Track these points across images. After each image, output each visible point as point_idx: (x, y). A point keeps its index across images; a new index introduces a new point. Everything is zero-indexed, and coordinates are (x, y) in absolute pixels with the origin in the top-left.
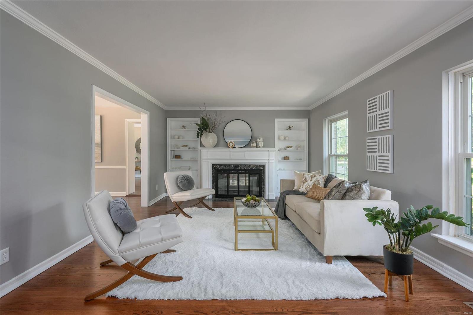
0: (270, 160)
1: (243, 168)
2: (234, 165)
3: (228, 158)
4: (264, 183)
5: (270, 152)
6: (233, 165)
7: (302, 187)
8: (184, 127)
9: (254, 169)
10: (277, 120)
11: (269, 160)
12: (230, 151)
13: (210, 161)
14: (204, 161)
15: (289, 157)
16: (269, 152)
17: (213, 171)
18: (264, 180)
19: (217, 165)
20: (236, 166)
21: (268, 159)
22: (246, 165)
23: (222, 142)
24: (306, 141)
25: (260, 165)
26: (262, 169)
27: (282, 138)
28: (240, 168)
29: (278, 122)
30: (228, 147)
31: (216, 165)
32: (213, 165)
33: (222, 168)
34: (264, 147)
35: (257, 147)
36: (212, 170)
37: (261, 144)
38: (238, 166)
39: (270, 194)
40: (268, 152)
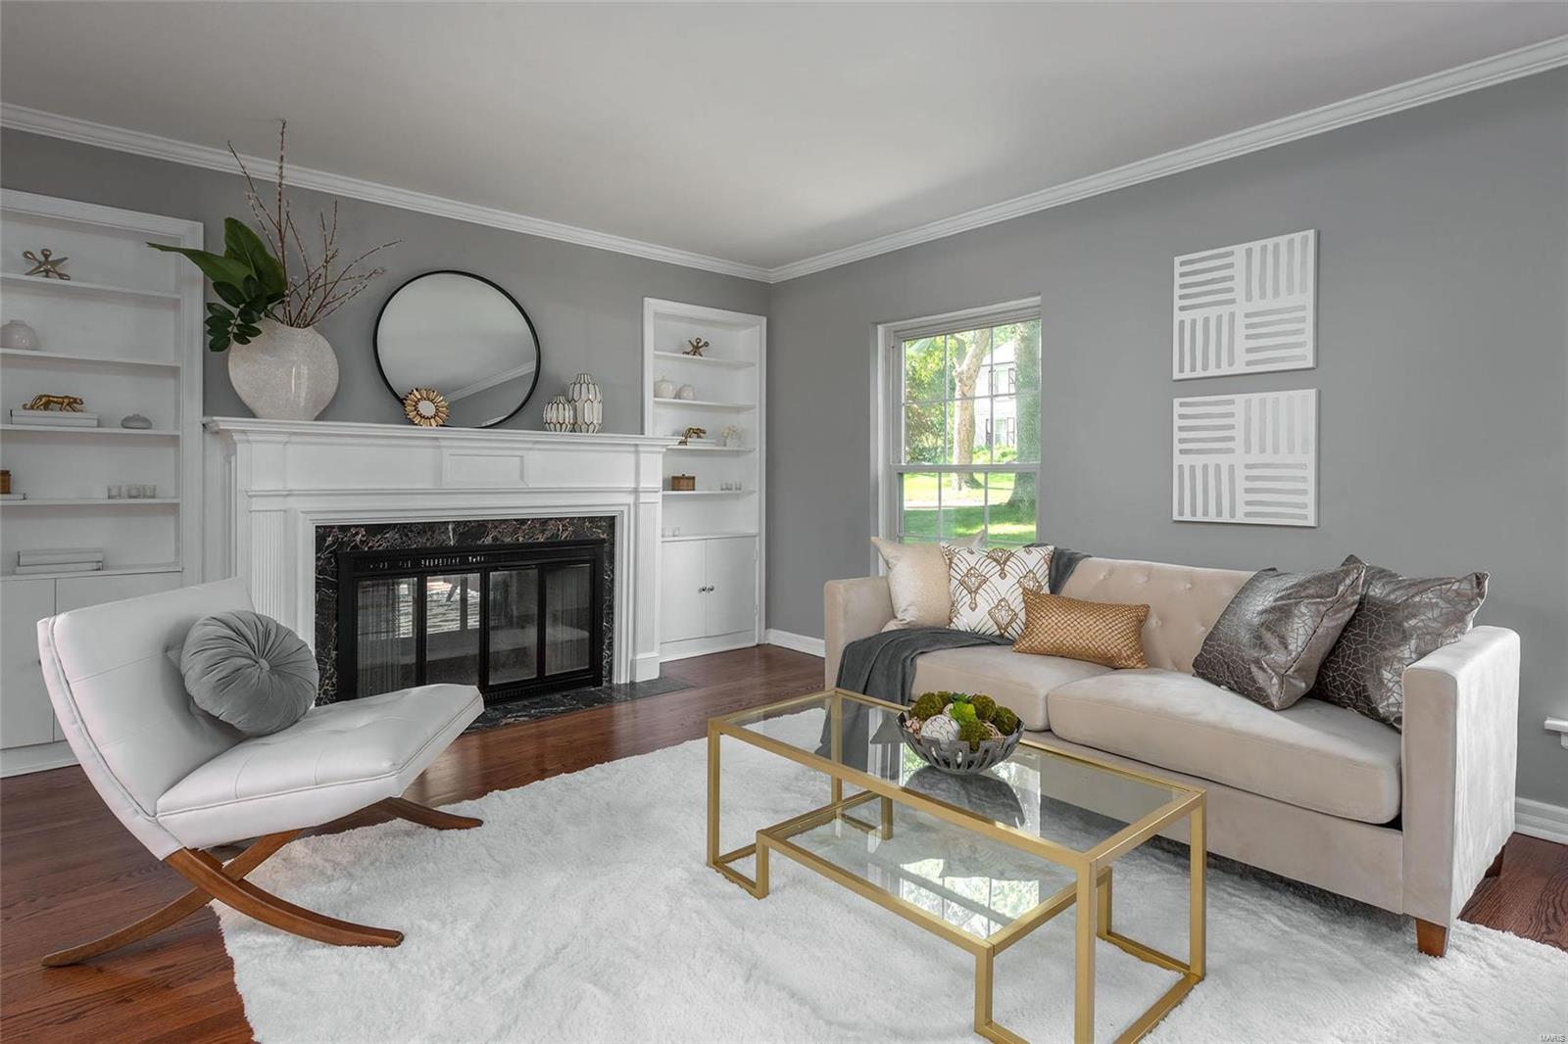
0: (641, 494)
1: (508, 540)
2: (458, 524)
3: (428, 486)
4: (611, 607)
5: (642, 455)
6: (450, 527)
7: (973, 609)
8: (47, 265)
9: (565, 543)
10: (652, 305)
11: (636, 491)
12: (439, 447)
13: (293, 503)
14: (258, 504)
15: (693, 478)
16: (637, 452)
17: (320, 571)
18: (611, 590)
19: (350, 527)
20: (471, 530)
21: (633, 485)
22: (523, 522)
23: (365, 390)
24: (757, 409)
25: (592, 519)
26: (605, 536)
27: (669, 389)
28: (495, 539)
29: (657, 315)
30: (412, 422)
31: (344, 529)
32: (322, 533)
33: (380, 544)
34: (604, 428)
35: (575, 428)
36: (318, 559)
37: (592, 413)
38: (481, 527)
39: (639, 656)
40: (632, 457)
